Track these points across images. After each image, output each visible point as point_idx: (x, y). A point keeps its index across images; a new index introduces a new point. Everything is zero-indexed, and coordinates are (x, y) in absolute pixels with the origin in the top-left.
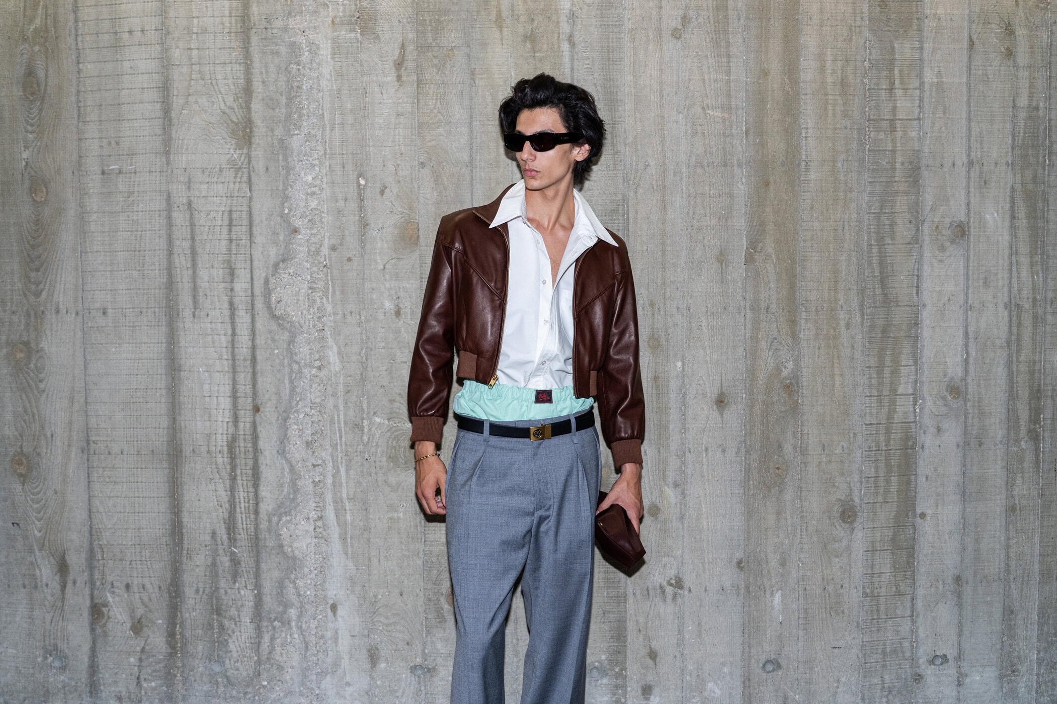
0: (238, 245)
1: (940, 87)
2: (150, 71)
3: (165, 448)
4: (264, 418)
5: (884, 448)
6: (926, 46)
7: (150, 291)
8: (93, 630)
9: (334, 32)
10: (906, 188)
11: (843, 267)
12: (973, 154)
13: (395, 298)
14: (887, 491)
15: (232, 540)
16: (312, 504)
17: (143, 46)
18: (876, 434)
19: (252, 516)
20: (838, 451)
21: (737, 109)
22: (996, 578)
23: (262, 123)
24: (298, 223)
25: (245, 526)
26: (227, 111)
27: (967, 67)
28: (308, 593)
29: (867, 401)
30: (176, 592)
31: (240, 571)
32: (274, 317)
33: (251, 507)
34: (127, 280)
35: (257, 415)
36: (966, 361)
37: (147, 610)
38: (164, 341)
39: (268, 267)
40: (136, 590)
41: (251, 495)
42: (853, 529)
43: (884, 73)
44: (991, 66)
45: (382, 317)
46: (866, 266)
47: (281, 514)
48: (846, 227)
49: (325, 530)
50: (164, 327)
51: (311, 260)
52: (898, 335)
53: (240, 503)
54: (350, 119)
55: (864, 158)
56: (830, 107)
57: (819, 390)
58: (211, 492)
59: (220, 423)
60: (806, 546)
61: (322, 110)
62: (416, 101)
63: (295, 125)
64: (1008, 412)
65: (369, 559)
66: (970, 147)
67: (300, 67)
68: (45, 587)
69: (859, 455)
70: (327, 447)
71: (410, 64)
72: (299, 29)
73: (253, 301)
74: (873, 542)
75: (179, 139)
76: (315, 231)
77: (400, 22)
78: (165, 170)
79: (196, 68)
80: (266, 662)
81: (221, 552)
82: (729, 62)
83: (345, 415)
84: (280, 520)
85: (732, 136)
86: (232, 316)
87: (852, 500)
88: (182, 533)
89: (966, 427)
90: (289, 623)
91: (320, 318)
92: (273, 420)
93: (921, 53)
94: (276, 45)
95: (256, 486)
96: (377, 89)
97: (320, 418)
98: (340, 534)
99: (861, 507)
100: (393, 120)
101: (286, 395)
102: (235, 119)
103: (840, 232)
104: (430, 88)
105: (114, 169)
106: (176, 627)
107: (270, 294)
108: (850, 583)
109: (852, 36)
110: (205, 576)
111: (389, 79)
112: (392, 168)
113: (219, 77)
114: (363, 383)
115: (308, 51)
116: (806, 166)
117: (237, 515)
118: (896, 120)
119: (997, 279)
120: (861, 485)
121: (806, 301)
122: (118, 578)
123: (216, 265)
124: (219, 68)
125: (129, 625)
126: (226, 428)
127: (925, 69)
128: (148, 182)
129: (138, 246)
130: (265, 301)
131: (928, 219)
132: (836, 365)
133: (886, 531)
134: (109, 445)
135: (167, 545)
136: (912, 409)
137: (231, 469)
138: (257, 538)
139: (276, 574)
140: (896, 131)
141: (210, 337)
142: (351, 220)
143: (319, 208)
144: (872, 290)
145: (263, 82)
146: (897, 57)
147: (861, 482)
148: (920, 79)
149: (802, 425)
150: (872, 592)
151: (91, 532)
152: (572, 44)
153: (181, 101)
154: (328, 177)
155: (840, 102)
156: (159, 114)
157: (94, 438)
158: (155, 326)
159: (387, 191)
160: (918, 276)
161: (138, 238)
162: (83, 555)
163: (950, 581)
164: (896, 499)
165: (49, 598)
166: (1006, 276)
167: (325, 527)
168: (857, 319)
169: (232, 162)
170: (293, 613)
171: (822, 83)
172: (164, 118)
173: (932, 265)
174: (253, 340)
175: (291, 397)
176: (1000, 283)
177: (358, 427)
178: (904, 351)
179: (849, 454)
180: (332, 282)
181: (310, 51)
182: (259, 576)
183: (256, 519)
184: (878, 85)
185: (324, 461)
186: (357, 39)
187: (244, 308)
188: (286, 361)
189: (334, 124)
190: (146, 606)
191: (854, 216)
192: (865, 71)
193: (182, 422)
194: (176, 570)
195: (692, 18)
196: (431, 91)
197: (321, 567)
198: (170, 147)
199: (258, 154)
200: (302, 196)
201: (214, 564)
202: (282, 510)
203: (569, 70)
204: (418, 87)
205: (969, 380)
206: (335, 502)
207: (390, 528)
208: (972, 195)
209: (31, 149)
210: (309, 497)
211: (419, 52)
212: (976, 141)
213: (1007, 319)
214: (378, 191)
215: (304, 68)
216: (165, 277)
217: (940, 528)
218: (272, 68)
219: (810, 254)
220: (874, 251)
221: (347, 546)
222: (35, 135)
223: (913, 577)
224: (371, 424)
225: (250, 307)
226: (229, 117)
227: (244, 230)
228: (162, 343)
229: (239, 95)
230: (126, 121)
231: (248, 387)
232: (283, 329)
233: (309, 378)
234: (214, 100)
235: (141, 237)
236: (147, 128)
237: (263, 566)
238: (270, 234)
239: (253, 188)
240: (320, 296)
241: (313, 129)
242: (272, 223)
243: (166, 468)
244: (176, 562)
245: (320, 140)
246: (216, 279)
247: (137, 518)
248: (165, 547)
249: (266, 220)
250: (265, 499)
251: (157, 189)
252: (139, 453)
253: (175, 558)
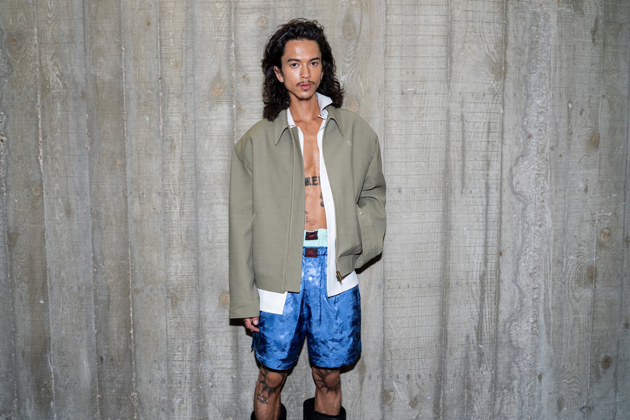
2: (439, 24)
3: (438, 283)
4: (505, 259)
7: (432, 176)
8: (382, 408)
9: (559, 7)
13: (585, 180)
15: (480, 340)
16: (531, 313)
17: (435, 6)
19: (494, 324)
23: (513, 64)
24: (532, 131)
25: (488, 330)
26: (490, 55)
31: (483, 359)
32: (515, 193)
33: (493, 317)
34: (417, 169)
35: (500, 257)
37: (421, 391)
38: (441, 210)
39: (512, 160)
40: (414, 378)
41: (494, 310)
45: (577, 192)
47: (512, 321)
50: (441, 201)
51: (538, 156)
53: (486, 315)
54: (565, 65)
58: (467, 310)
59: (475, 264)
61: (550, 58)
62: (602, 56)
63: (533, 67)
65: (562, 345)
67: (538, 29)
68: (348, 383)
70: (542, 276)
71: (600, 32)
72: (538, 3)
73: (501, 182)
75: (457, 72)
78: (446, 93)
79: (471, 24)
80: (497, 416)
81: (472, 348)
83: (553, 255)
84: (511, 325)
86: (487, 192)
88: (447, 338)
90: (513, 389)
91: (542, 193)
92: (511, 260)
94: (524, 13)
95: (497, 303)
96: (581, 47)
97: (539, 258)
98: (546, 331)
100: (589, 68)
101: (519, 244)
102: (495, 61)
105: (411, 91)
106: (440, 400)
107: (512, 178)
110: (461, 365)
112: (587, 98)
113: (486, 31)
114: (565, 235)
115: (543, 18)
117: (484, 323)
122: (402, 371)
123: (478, 158)
124: (485, 25)
125: (408, 402)
126: (479, 267)
128: (434, 101)
129: (425, 145)
130: (509, 182)
134: (399, 282)
137: (481, 294)
138: (496, 338)
139: (507, 359)
141: (472, 207)
142: (563, 130)
143: (545, 122)
145: (515, 37)
151: (384, 342)
153: (460, 46)
154: (551, 102)
156: (444, 54)
157: (389, 278)
158: (435, 200)
159: (584, 112)
161: (426, 140)
162: (377, 358)
165: (351, 389)
167: (538, 327)
169: (491, 90)
170: (516, 383)
172: (447, 58)
174: (500, 208)
175: (522, 246)
177: (560, 262)
180: (550, 170)
181: (544, 18)
182: (496, 362)
183: (496, 325)
185: (540, 285)
186: (571, 13)
188: (520, 222)
189: (556, 68)
190: (421, 389)
193: (450, 264)
194: (442, 363)
196: (610, 50)
197: (534, 352)
198: (451, 78)
199: (509, 84)
200: (535, 114)
201: (467, 357)
202: (513, 318)
204: (603, 47)
206: (545, 310)
207: (574, 325)
209: (347, 75)
210: (529, 308)
211: (605, 25)
214: (579, 112)
215: (540, 29)
216: (443, 166)
218: (521, 28)
221: (550, 338)
222: (350, 64)
224: (567, 260)
225: (499, 187)
226: (491, 59)
227: (497, 135)
228: (439, 211)
229: (498, 45)
230: (420, 58)
231: (495, 239)
232: (519, 201)
233: (533, 232)
234: (481, 47)
235: (427, 139)
236: (435, 63)
237: (499, 355)
238: (515, 138)
239: (505, 108)
240: (543, 179)
241: (544, 70)
242: (516, 131)
243: (438, 296)
244: (442, 357)
245: (547, 78)
246: (478, 168)
247: (417, 331)
248: (435, 348)
249: (513, 129)
250: (502, 312)
251: (441, 106)
252: (420, 287)
253: (442, 355)
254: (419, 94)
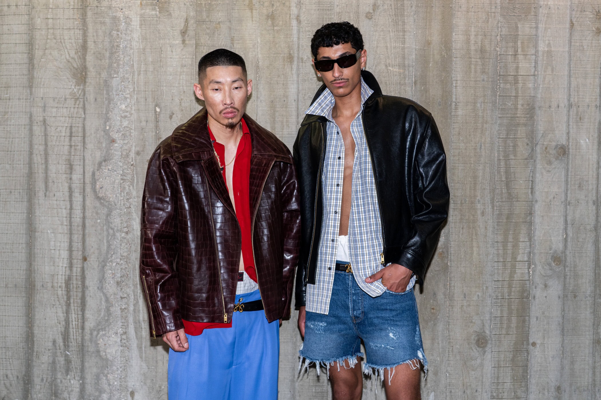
0: (76, 149)
1: (549, 53)
2: (21, 32)
3: (24, 284)
4: (89, 265)
5: (507, 297)
6: (540, 26)
7: (17, 178)
9: (142, 10)
10: (524, 122)
11: (480, 174)
12: (572, 100)
14: (509, 327)
15: (67, 346)
16: (120, 324)
17: (17, 16)
18: (502, 287)
19: (80, 331)
20: (475, 298)
21: (409, 66)
22: (586, 388)
23: (93, 69)
24: (116, 136)
25: (75, 337)
26: (71, 60)
27: (569, 40)
28: (116, 383)
29: (496, 265)
30: (28, 380)
31: (71, 367)
32: (98, 198)
33: (79, 324)
34: (2, 170)
35: (85, 263)
36: (566, 240)
37: (8, 391)
38: (25, 211)
39: (94, 165)
40: (2, 378)
41: (80, 316)
42: (485, 352)
43: (511, 44)
44: (586, 40)
46: (496, 173)
47: (99, 330)
48: (483, 147)
49: (127, 341)
50: (25, 203)
51: (123, 160)
52: (518, 221)
53: (72, 321)
54: (151, 68)
55: (496, 100)
56: (473, 67)
57: (462, 256)
58: (53, 314)
59: (60, 267)
60: (452, 362)
61: (133, 61)
62: (194, 57)
63: (115, 71)
64: (595, 275)
65: (157, 362)
66: (570, 95)
67: (119, 33)
69: (489, 302)
70: (131, 286)
71: (191, 33)
72: (119, 8)
73: (84, 187)
74: (499, 361)
75: (38, 78)
76: (126, 142)
77: (185, 4)
78: (29, 98)
79: (51, 31)
81: (59, 354)
82: (404, 35)
84: (98, 334)
85: (405, 85)
86: (71, 196)
87: (484, 332)
88: (33, 341)
89: (565, 285)
91: (128, 199)
92: (96, 266)
93: (537, 31)
94: (104, 18)
95: (83, 310)
96: (169, 49)
97: (127, 266)
98: (138, 344)
99: (490, 337)
100: (179, 70)
101: (104, 250)
102: (75, 66)
103: (478, 150)
104: (204, 49)
107: (95, 183)
108: (482, 388)
109: (489, 19)
110: (48, 370)
111: (177, 42)
112: (178, 101)
113: (66, 38)
116: (456, 105)
117: (70, 330)
118: (518, 75)
119: (588, 185)
120: (491, 322)
121: (455, 196)
123: (61, 162)
124: (66, 32)
126: (64, 271)
127: (539, 41)
128: (18, 106)
129: (10, 148)
130: (92, 187)
131: (540, 143)
132: (474, 240)
133: (508, 354)
135: (23, 348)
136: (527, 271)
137: (67, 298)
138: (83, 345)
139: (95, 370)
140: (518, 83)
141: (55, 210)
142: (151, 135)
143: (129, 126)
144: (500, 190)
145: (95, 42)
146: (520, 33)
147: (491, 320)
148: (536, 48)
149: (451, 280)
150: (498, 396)
152: (299, 21)
153: (41, 53)
154: (136, 106)
155: (480, 63)
156: (26, 61)
158: (19, 201)
159: (174, 116)
160: (532, 181)
161: (10, 143)
163: (553, 390)
164: (515, 332)
166: (594, 182)
167: (128, 339)
168: (489, 209)
169: (72, 94)
170: (105, 396)
171: (468, 50)
172: (29, 64)
173: (542, 174)
174: (84, 213)
175: (108, 252)
176: (590, 187)
178: (522, 232)
179: (482, 301)
180: (137, 176)
181: (125, 22)
182: (83, 371)
183: (82, 333)
184: (506, 52)
185: (128, 295)
186: (156, 15)
187: (78, 191)
188: (105, 227)
189: (140, 71)
191: (488, 140)
192: (498, 42)
193: (36, 267)
194: (29, 366)
195: (379, 6)
196: (205, 51)
197: (125, 366)
198: (33, 83)
199: (90, 89)
200: (118, 118)
201: (54, 362)
202: (100, 327)
203: (296, 39)
204: (196, 48)
205: (568, 253)
206: (135, 322)
208: (571, 127)
210: (118, 319)
211: (197, 25)
212: (574, 90)
213: (595, 212)
214: (168, 116)
215: (121, 33)
216: (27, 169)
217: (546, 353)
218: (100, 33)
219: (457, 165)
220: (502, 164)
221: (142, 353)
223: (527, 386)
225: (82, 191)
226: (72, 65)
227: (79, 140)
228: (23, 213)
229: (79, 50)
230: (4, 65)
231: (80, 244)
232: (103, 206)
233: (120, 239)
234: (62, 53)
235: (12, 142)
236: (18, 70)
237: (86, 364)
238: (97, 142)
239: (86, 112)
240: (128, 185)
241: (126, 74)
242: (98, 135)
243: (24, 297)
244: (29, 360)
245: (131, 81)
246: (61, 172)
247: (4, 330)
248: (22, 350)
249: (94, 133)
250: (89, 320)
251: (24, 111)
252: (6, 286)
253: (28, 357)
254: (3, 99)
